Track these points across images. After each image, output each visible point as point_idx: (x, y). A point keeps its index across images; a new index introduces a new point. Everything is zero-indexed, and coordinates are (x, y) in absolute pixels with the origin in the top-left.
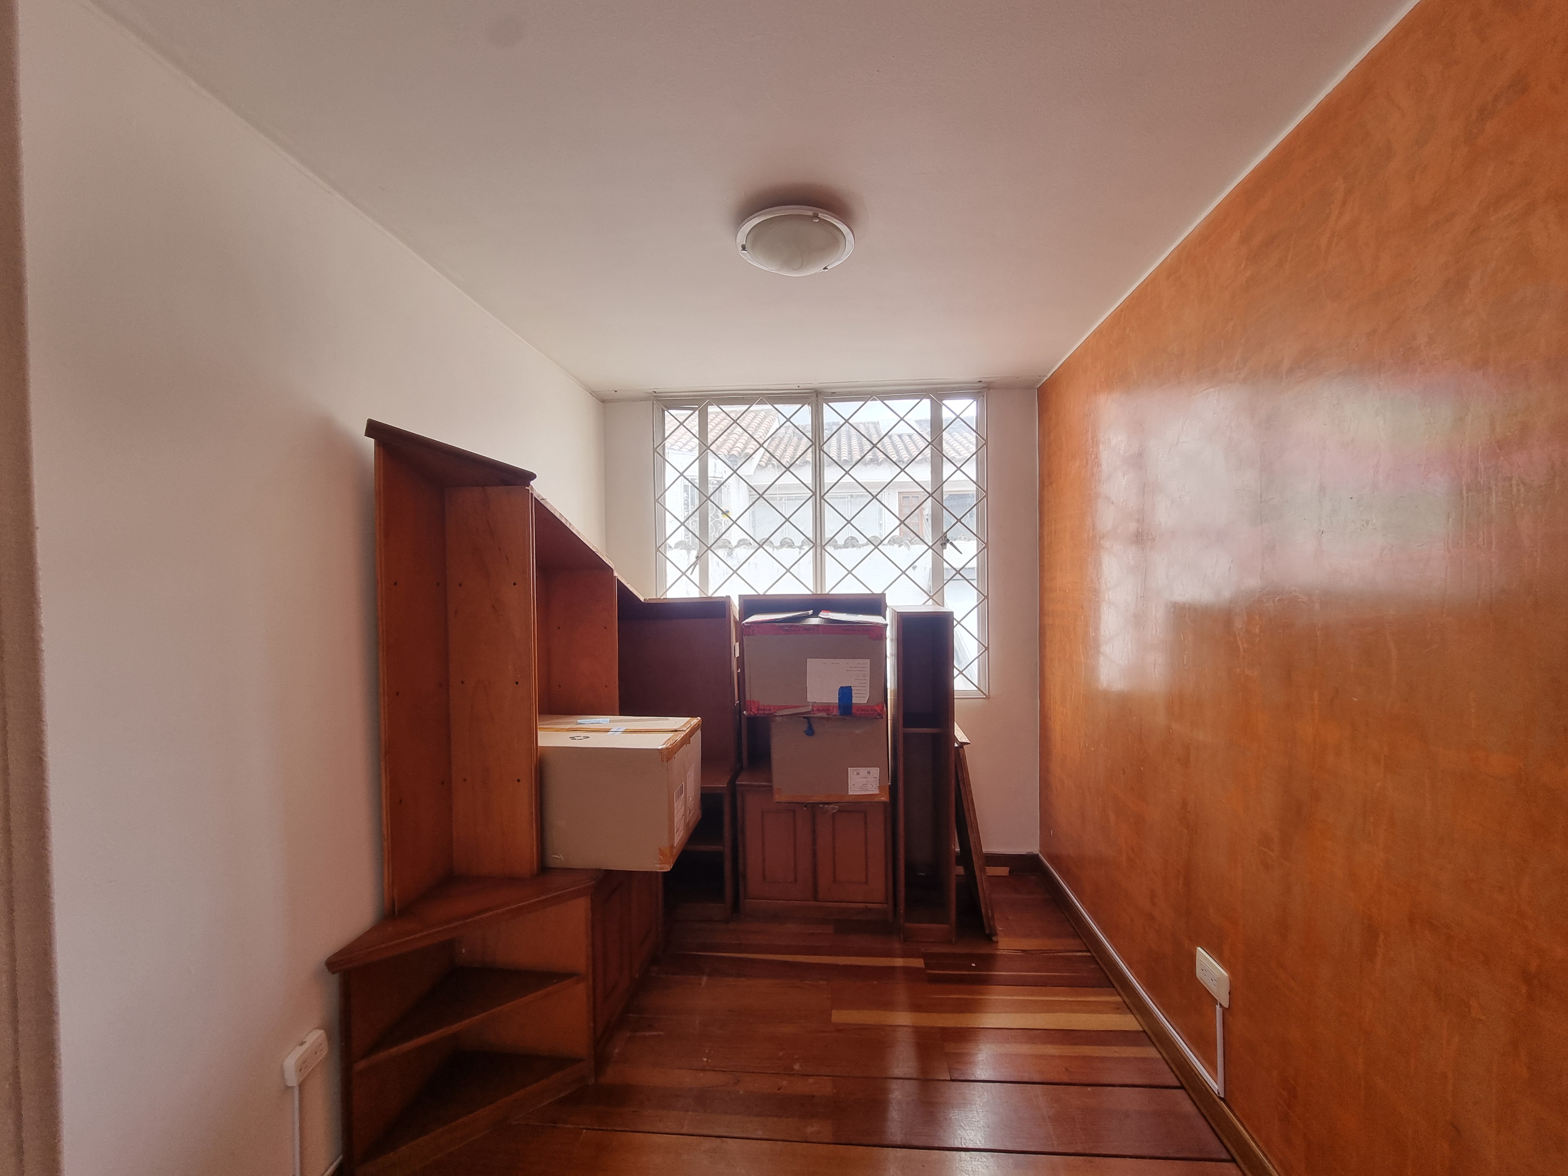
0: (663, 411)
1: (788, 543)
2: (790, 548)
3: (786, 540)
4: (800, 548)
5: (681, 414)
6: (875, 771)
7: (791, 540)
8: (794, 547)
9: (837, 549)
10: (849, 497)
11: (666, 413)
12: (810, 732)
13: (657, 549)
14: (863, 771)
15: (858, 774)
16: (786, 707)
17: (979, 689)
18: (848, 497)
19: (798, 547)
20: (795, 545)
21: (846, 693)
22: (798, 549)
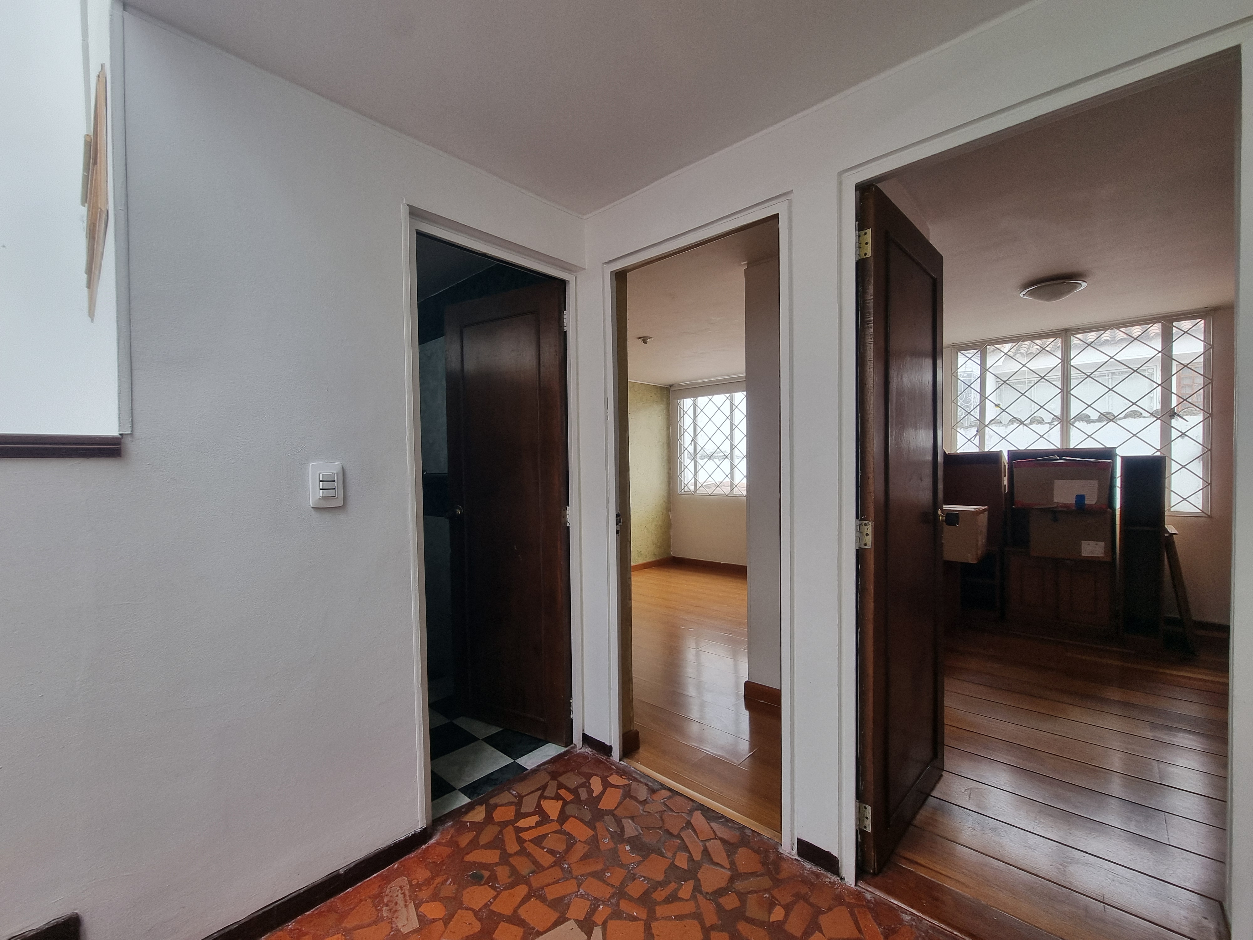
0: (957, 353)
1: (1037, 420)
2: (1040, 425)
3: (1036, 418)
4: (1050, 423)
5: (969, 353)
6: (1102, 544)
7: (1041, 418)
8: (1044, 423)
9: (1090, 423)
10: (1110, 374)
11: (959, 353)
12: (1055, 519)
13: (952, 428)
14: (1092, 543)
15: (1089, 545)
16: (1039, 504)
17: (1203, 512)
18: (1108, 375)
19: (1048, 423)
20: (1045, 421)
21: (1080, 498)
22: (1048, 425)
